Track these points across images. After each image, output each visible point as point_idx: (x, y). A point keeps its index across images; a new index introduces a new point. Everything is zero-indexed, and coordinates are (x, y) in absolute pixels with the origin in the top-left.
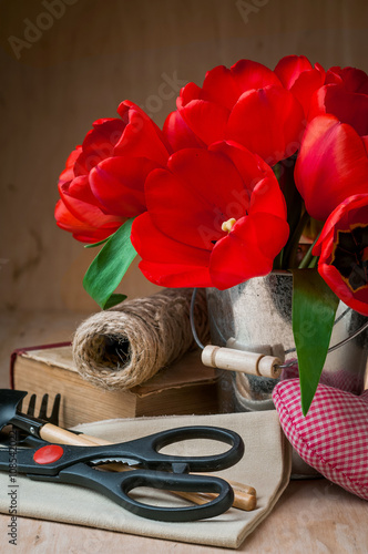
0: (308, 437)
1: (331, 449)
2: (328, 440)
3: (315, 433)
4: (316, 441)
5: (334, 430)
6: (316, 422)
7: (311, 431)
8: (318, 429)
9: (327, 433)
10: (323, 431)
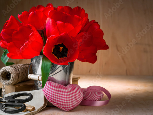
0: (47, 94)
1: (53, 97)
2: (52, 95)
3: (49, 94)
4: (49, 95)
5: (53, 93)
6: (49, 91)
7: (48, 93)
8: (49, 92)
9: (52, 93)
10: (51, 93)
